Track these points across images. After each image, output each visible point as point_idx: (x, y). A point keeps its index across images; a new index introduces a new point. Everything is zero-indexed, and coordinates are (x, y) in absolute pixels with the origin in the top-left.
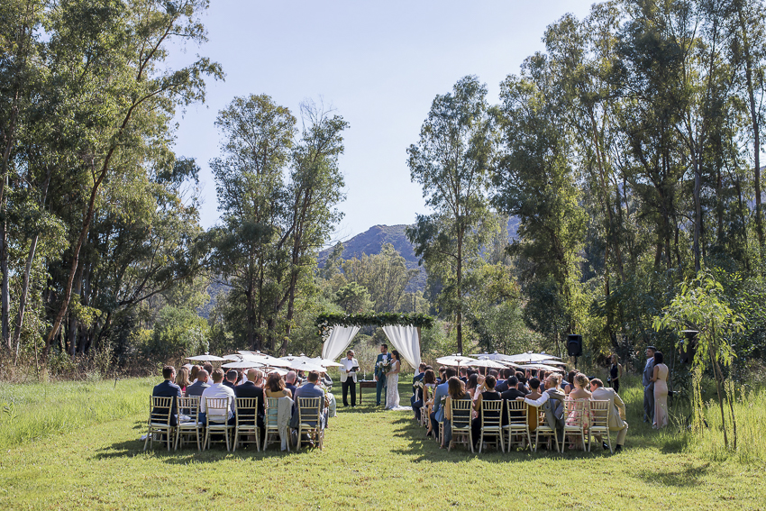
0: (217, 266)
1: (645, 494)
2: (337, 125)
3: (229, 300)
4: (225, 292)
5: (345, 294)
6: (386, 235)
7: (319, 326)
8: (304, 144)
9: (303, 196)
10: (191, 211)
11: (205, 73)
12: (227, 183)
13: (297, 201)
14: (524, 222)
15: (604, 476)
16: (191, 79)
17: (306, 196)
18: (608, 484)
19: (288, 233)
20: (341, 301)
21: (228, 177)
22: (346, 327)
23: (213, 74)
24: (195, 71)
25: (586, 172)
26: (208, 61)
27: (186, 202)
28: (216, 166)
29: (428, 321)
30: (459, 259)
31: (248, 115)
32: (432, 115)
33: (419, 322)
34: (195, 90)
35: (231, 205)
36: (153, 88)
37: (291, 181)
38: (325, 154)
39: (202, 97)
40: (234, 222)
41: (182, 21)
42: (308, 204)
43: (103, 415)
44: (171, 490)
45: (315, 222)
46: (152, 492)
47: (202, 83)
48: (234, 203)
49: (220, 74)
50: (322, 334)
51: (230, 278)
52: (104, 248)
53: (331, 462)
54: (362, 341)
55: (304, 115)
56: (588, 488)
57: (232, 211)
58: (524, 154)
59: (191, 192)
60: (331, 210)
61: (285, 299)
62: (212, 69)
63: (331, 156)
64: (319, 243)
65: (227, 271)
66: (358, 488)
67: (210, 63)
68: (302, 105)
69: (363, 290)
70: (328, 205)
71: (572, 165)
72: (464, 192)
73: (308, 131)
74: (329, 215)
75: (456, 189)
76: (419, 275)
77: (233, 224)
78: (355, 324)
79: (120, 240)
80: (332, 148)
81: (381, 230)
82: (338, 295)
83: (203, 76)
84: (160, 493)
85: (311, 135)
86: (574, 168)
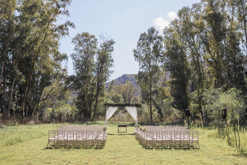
0: (73, 88)
1: (209, 162)
2: (112, 43)
3: (77, 99)
4: (76, 96)
5: (115, 96)
6: (128, 77)
7: (105, 107)
8: (100, 48)
9: (100, 65)
10: (65, 70)
11: (69, 26)
12: (76, 61)
13: (99, 67)
14: (171, 73)
15: (196, 156)
16: (64, 28)
17: (101, 65)
18: (197, 159)
19: (96, 77)
20: (113, 99)
21: (76, 59)
22: (113, 107)
23: (71, 26)
24: (66, 25)
25: (192, 57)
26: (70, 22)
27: (63, 67)
28: (72, 56)
29: (140, 105)
30: (151, 85)
31: (82, 39)
32: (140, 39)
33: (137, 106)
34: (65, 31)
35: (77, 68)
36: (52, 31)
37: (97, 61)
38: (107, 51)
39: (68, 34)
40: (78, 73)
41: (62, 9)
42: (102, 68)
43: (35, 136)
44: (54, 161)
45: (104, 74)
46: (48, 162)
47: (68, 29)
48: (78, 67)
49: (73, 27)
50: (106, 110)
51: (77, 92)
52: (37, 82)
53: (107, 151)
54: (120, 112)
55: (101, 39)
56: (191, 160)
57: (77, 70)
58: (171, 51)
59: (64, 64)
60: (110, 70)
61: (95, 98)
62: (71, 24)
63: (109, 52)
64: (106, 80)
65: (76, 89)
66: (115, 160)
67: (70, 23)
68: (100, 36)
69: (120, 95)
70: (108, 68)
71: (187, 55)
72: (152, 64)
73: (102, 44)
74: (109, 71)
75: (149, 63)
76: (138, 91)
77: (78, 74)
78: (116, 106)
79: (42, 80)
80: (109, 50)
81: (126, 76)
82: (112, 97)
83: (68, 27)
84: (51, 162)
85: (103, 46)
86: (188, 56)
